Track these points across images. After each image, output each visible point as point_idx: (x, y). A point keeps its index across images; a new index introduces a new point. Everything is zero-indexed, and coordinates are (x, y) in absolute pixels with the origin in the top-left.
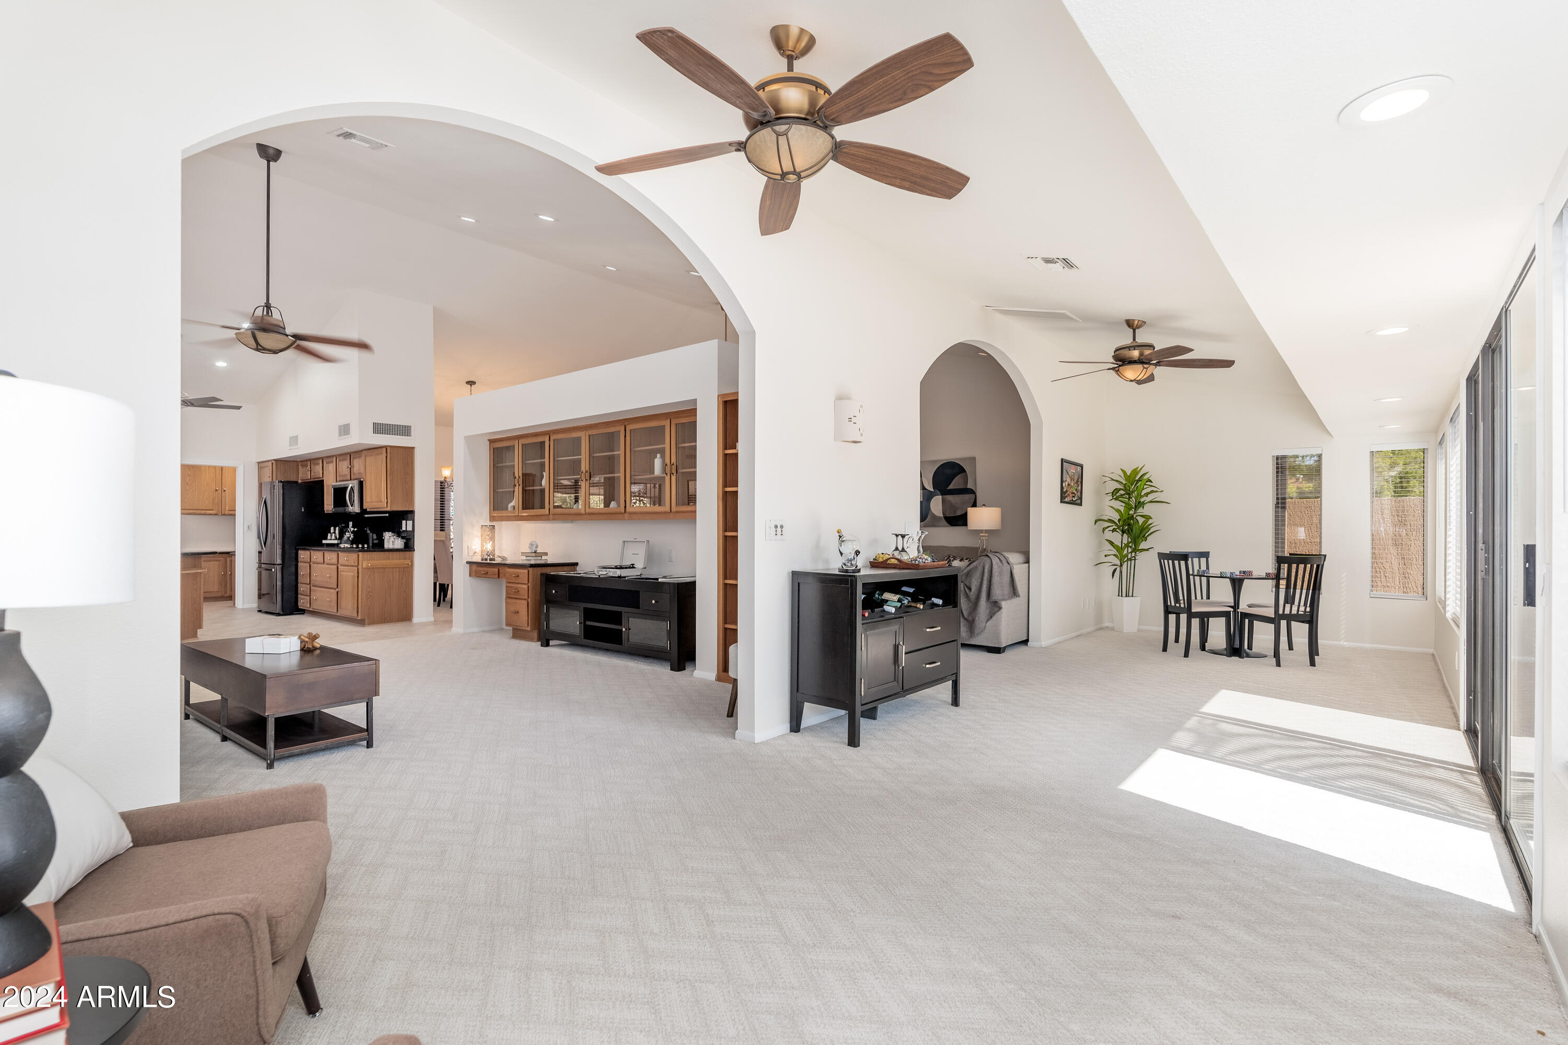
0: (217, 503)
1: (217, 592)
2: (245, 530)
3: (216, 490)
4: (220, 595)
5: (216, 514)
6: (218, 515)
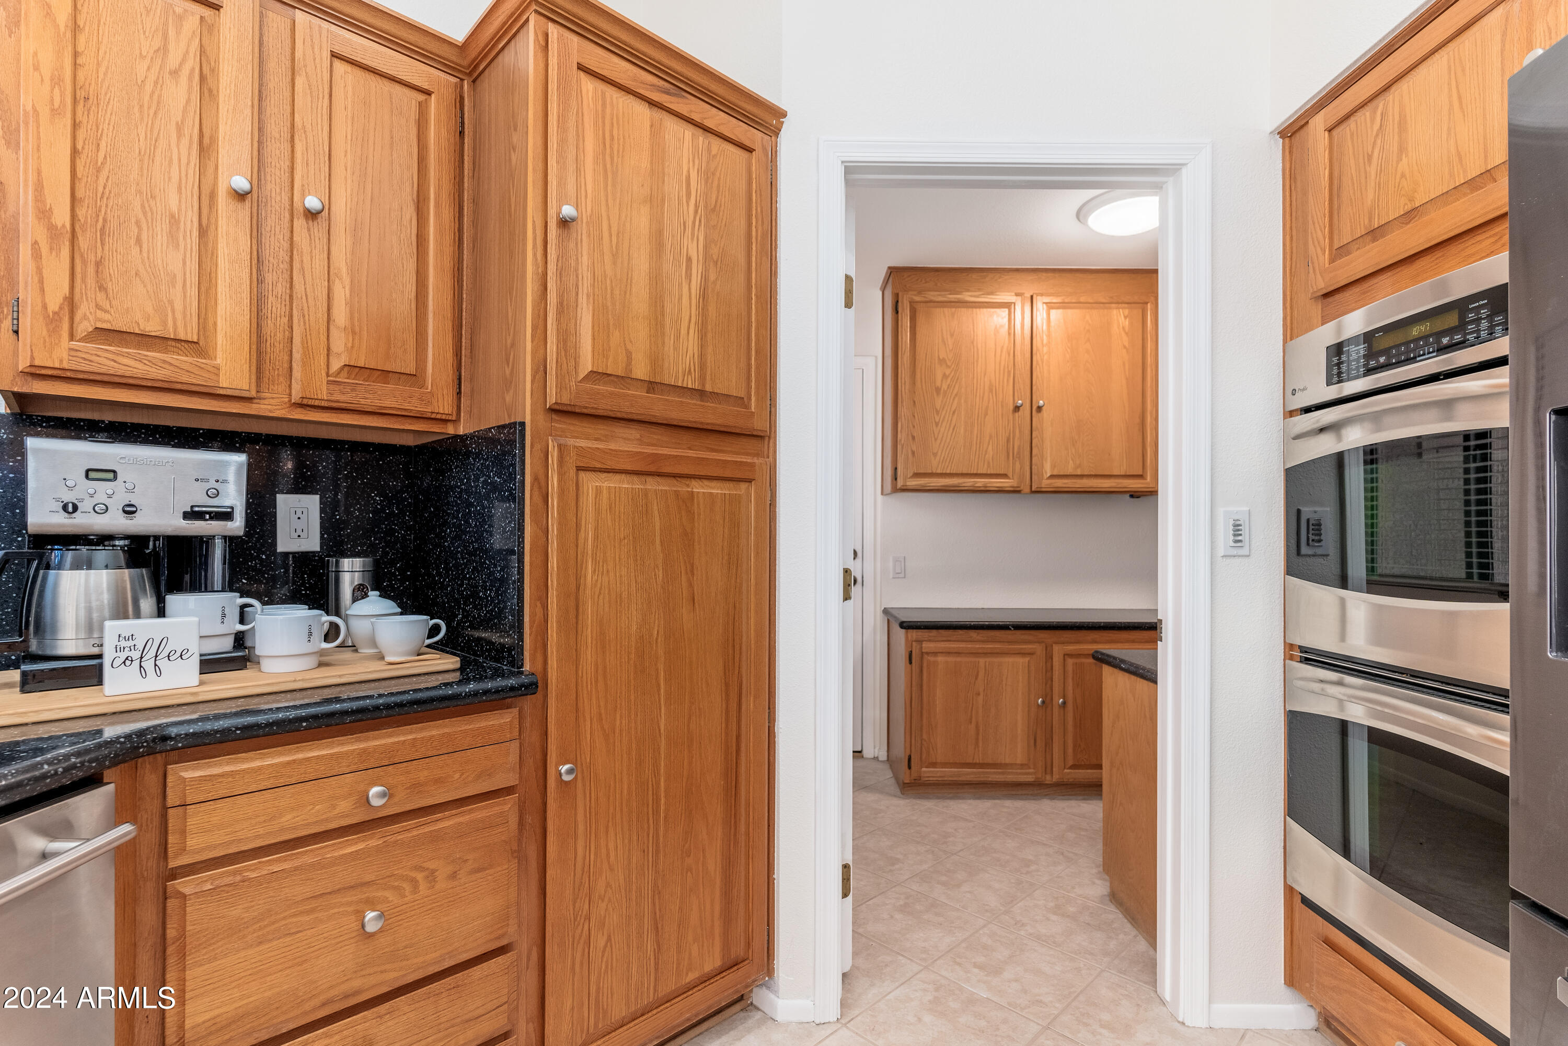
0: (1019, 453)
1: (1022, 766)
2: (1221, 551)
3: (1017, 408)
4: (1030, 778)
5: (1016, 491)
6: (1019, 492)
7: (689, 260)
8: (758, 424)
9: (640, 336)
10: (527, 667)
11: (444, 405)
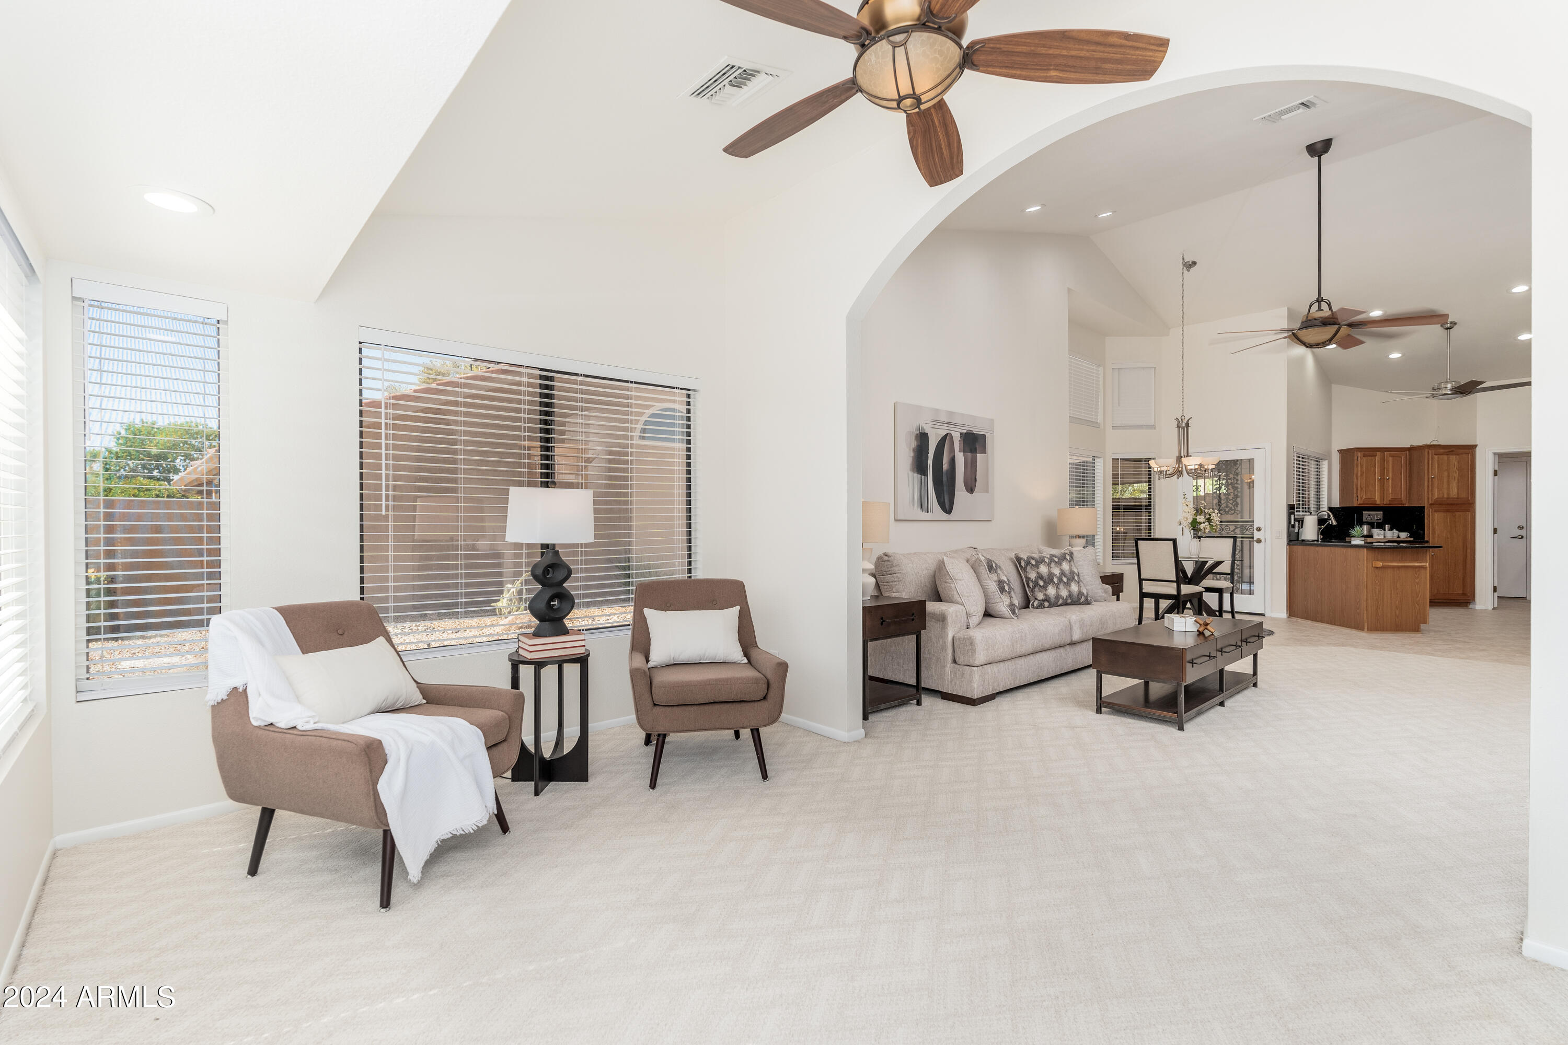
7: (1455, 477)
8: (1471, 502)
9: (1445, 491)
10: (1426, 539)
11: (1404, 502)
